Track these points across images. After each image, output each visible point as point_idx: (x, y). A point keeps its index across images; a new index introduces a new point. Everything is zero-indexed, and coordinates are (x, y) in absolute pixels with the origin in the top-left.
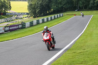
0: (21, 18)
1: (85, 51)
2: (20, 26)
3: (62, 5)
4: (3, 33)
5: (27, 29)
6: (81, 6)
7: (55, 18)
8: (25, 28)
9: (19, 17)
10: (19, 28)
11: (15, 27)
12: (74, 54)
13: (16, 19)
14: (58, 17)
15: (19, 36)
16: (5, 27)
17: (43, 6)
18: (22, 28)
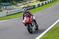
0: (32, 2)
2: (32, 7)
5: (36, 9)
9: (31, 2)
10: (31, 8)
11: (29, 8)
13: (29, 3)
16: (23, 8)
18: (33, 8)
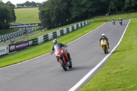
0: (31, 32)
1: (123, 69)
3: (86, 9)
4: (7, 54)
5: (41, 47)
6: (113, 8)
7: (78, 28)
8: (37, 44)
10: (29, 46)
11: (24, 45)
12: (108, 75)
14: (82, 26)
15: (29, 57)
16: (10, 45)
17: (59, 11)
18: (33, 45)
